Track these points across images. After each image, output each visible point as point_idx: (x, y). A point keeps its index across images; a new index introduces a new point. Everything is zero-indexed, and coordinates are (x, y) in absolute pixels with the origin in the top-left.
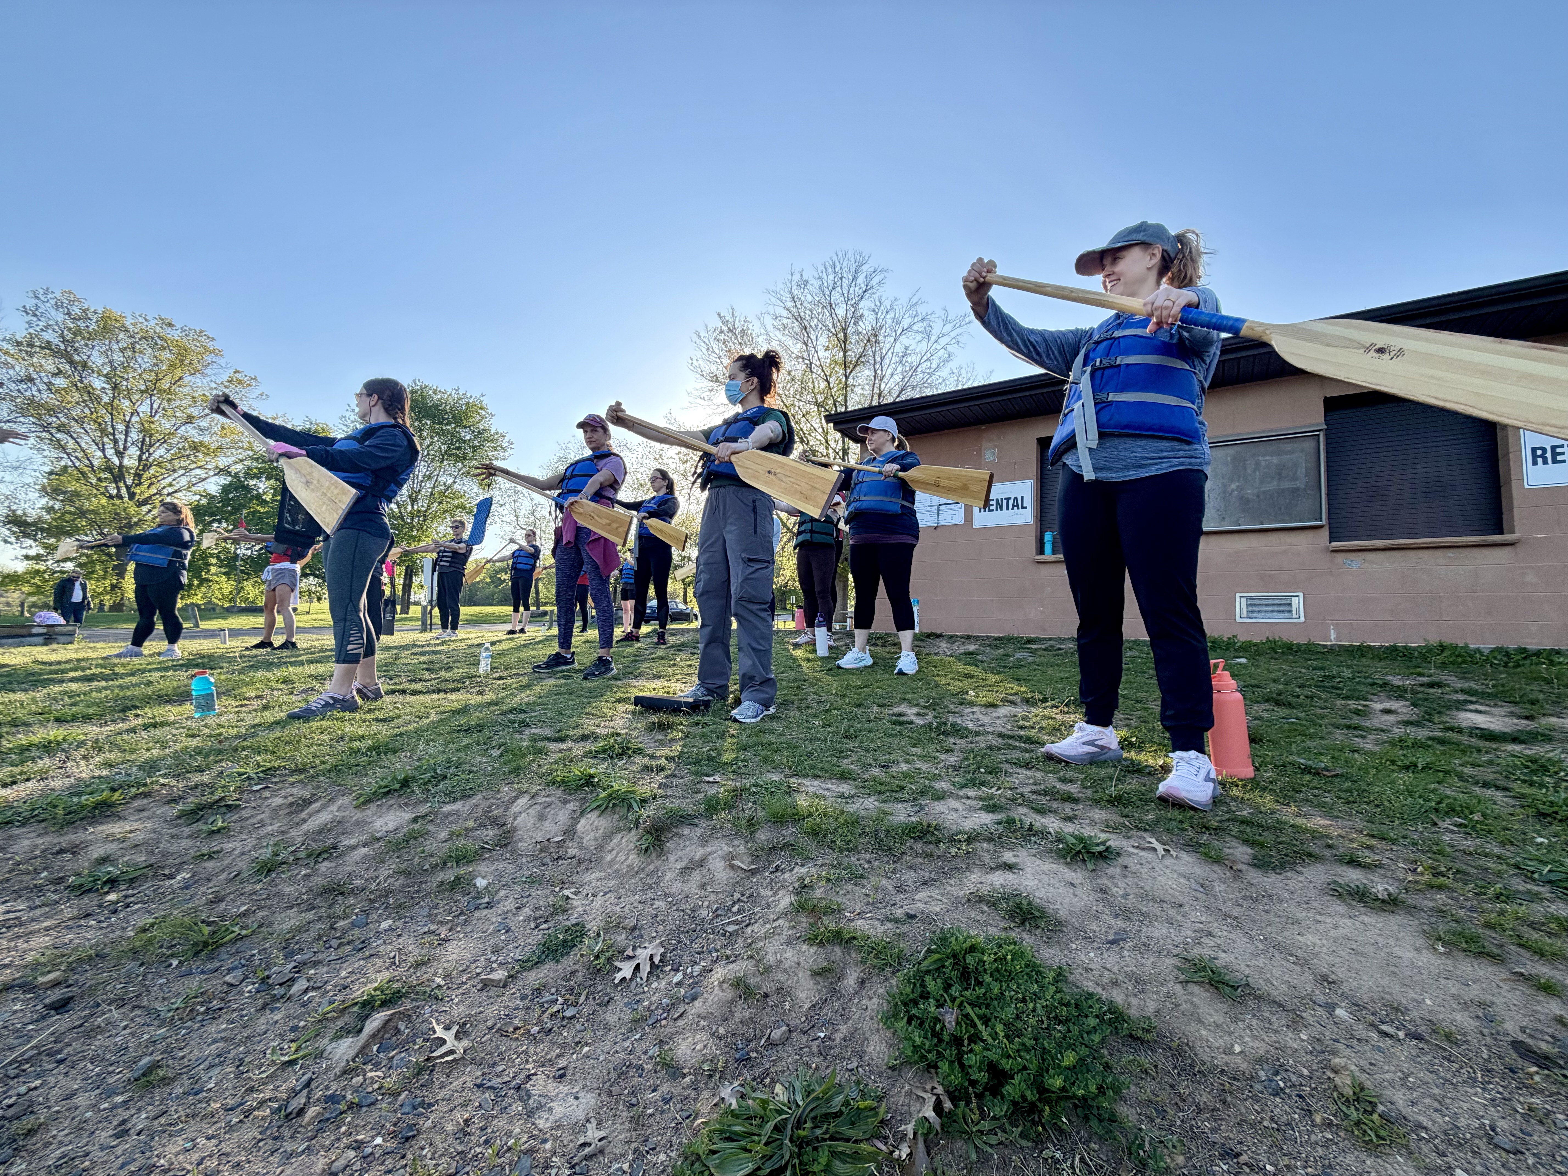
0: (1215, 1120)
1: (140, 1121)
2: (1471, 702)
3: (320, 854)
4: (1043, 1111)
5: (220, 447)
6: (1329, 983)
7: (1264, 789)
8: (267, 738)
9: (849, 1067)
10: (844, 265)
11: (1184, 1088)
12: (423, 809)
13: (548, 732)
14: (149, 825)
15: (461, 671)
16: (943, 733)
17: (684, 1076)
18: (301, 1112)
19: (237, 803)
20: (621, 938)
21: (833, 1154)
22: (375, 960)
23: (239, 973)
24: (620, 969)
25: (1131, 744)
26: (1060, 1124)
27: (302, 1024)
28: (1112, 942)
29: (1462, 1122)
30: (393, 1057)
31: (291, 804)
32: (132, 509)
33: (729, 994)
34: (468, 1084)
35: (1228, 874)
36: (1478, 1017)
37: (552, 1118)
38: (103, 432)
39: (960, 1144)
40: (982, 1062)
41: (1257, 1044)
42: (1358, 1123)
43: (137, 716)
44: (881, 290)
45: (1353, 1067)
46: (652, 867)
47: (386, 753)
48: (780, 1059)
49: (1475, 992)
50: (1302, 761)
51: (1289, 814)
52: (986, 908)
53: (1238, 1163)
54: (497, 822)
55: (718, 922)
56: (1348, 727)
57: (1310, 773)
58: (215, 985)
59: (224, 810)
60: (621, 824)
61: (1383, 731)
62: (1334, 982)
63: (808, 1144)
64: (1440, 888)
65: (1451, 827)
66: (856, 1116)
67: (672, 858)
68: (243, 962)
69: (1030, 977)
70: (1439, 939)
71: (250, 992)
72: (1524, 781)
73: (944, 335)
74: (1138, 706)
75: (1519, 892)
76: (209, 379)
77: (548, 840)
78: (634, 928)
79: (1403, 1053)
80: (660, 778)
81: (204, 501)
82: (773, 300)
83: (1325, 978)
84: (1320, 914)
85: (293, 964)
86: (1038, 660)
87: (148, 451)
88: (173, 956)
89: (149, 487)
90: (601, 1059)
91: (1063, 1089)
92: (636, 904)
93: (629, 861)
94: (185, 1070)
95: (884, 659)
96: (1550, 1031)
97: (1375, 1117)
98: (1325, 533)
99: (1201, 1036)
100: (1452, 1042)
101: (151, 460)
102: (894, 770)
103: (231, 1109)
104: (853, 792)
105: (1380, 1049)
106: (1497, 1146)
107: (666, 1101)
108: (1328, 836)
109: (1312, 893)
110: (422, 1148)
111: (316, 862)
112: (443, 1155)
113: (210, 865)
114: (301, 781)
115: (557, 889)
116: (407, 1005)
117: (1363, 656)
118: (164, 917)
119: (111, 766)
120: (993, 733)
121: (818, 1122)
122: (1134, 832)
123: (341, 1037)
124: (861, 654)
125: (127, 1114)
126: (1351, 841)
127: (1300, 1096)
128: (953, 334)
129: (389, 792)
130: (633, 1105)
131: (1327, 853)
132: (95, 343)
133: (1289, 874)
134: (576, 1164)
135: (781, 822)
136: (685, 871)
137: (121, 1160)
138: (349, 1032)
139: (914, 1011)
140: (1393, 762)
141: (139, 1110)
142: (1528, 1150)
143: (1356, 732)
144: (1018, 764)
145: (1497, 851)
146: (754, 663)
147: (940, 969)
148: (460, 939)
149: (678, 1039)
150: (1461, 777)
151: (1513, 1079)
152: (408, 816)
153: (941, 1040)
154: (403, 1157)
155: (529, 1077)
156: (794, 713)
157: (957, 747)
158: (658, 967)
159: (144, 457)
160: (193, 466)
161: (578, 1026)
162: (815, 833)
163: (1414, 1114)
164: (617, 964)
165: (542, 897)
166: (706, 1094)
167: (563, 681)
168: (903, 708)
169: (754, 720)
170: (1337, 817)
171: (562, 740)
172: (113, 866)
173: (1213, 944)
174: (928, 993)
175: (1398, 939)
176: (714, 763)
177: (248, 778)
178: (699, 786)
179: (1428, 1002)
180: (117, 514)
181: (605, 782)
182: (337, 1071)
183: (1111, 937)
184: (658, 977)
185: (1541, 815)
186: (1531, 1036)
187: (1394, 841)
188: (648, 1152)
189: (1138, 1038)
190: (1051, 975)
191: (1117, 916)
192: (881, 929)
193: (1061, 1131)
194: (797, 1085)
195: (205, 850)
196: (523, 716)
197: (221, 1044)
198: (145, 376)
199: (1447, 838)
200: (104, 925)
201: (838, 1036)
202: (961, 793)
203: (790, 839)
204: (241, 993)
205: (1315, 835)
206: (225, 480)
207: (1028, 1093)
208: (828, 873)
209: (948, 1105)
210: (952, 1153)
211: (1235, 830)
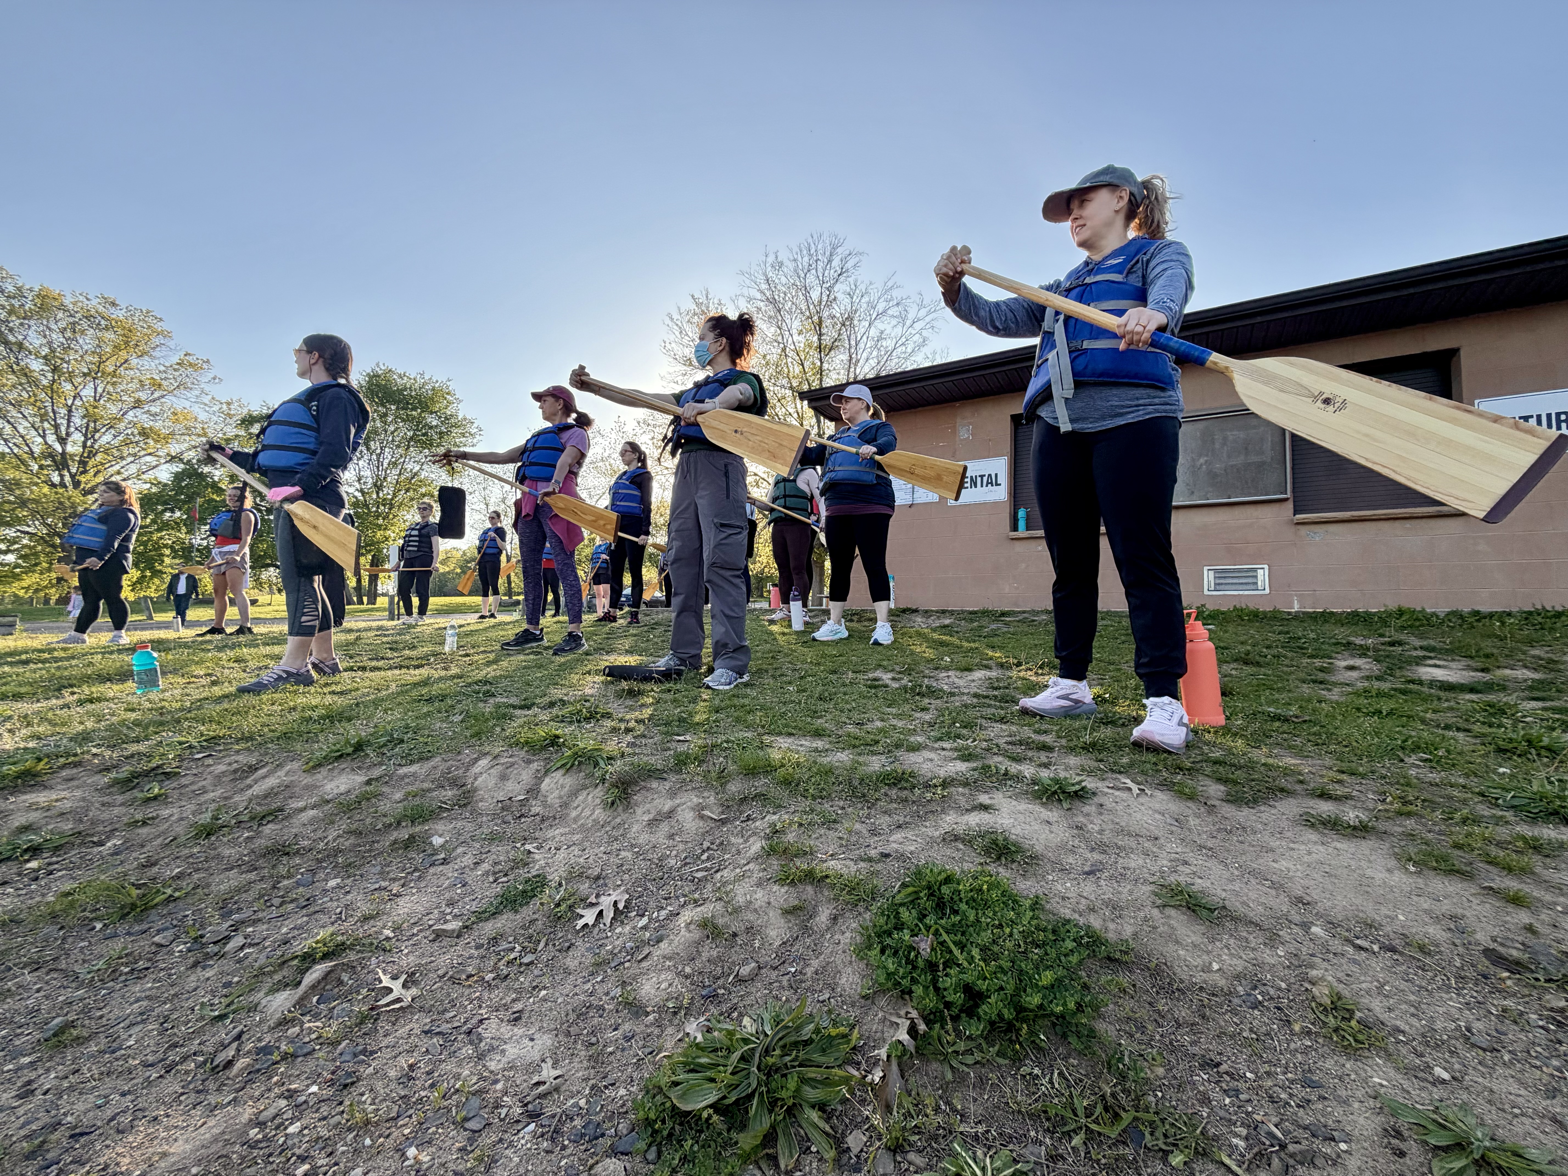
0: (1194, 1034)
1: (49, 1081)
2: (1431, 658)
3: (264, 817)
4: (1020, 1029)
5: (172, 434)
6: (1304, 904)
7: (1236, 734)
8: (213, 710)
9: (821, 998)
10: (820, 247)
11: (1162, 1005)
12: (376, 772)
13: (513, 700)
14: (78, 793)
15: (425, 649)
16: (918, 694)
17: (647, 1014)
18: (229, 1064)
19: (177, 770)
20: (584, 887)
21: (803, 1080)
22: (320, 916)
23: (169, 934)
24: (582, 916)
25: (1105, 700)
26: (1038, 1041)
27: (236, 979)
28: (1088, 873)
29: (1439, 1025)
30: (334, 1008)
31: (235, 771)
32: (77, 497)
33: (696, 934)
34: (415, 1031)
35: (1202, 809)
36: (1449, 929)
37: (504, 1060)
38: (43, 418)
39: (935, 1065)
40: (957, 985)
41: (1235, 961)
42: (1336, 1030)
43: (73, 693)
44: (856, 273)
45: (1330, 978)
46: (618, 820)
47: (340, 721)
48: (749, 994)
49: (1446, 907)
50: (1271, 709)
51: (1260, 755)
52: (961, 846)
53: (1218, 1072)
54: (455, 783)
55: (687, 869)
56: (1314, 682)
57: (1279, 719)
58: (143, 945)
59: (163, 777)
60: (587, 782)
61: (1348, 685)
62: (1308, 904)
63: (776, 1071)
64: (1409, 814)
65: (1417, 762)
66: (828, 1043)
67: (639, 811)
68: (175, 922)
69: (1007, 905)
70: (1410, 859)
71: (181, 951)
72: (1484, 723)
73: (919, 320)
74: (1111, 667)
75: (1483, 816)
76: (157, 362)
77: (510, 799)
78: (598, 878)
79: (1378, 965)
80: (629, 738)
81: (154, 490)
82: (748, 282)
83: (1300, 900)
84: (1294, 842)
85: (231, 923)
86: (1011, 630)
87: (93, 436)
88: (96, 919)
89: (95, 476)
90: (559, 1001)
91: (1041, 1007)
92: (600, 855)
93: (594, 816)
94: (103, 1029)
95: (860, 632)
96: (1520, 939)
97: (1353, 1023)
98: (1290, 505)
99: (1178, 955)
100: (1425, 953)
101: (96, 447)
102: (869, 727)
103: (151, 1065)
104: (827, 747)
105: (1355, 961)
106: (1474, 1045)
107: (628, 1039)
108: (1300, 774)
109: (1285, 824)
110: (362, 1094)
111: (260, 825)
112: (385, 1100)
113: (144, 831)
114: (248, 749)
115: (518, 845)
116: (352, 956)
117: (1326, 621)
118: (89, 881)
119: (39, 738)
120: (968, 693)
121: (786, 1050)
122: (1109, 775)
123: (278, 990)
124: (837, 627)
125: (33, 1075)
126: (1322, 776)
127: (1279, 1008)
128: (928, 319)
129: (341, 756)
130: (593, 1044)
131: (1298, 787)
132: (32, 322)
133: (1262, 808)
134: (529, 1102)
135: (753, 774)
136: (653, 823)
137: (22, 1119)
138: (287, 985)
139: (888, 941)
140: (1359, 710)
141: (48, 1070)
142: (1504, 1048)
143: (1323, 686)
144: (992, 719)
145: (1461, 781)
146: (727, 631)
147: (914, 902)
148: (414, 894)
149: (643, 980)
150: (1423, 721)
151: (1486, 984)
152: (360, 778)
153: (915, 968)
154: (341, 1103)
155: (481, 1021)
156: (768, 681)
157: (933, 706)
158: (622, 913)
159: (89, 443)
160: (143, 453)
161: (536, 972)
162: (786, 782)
163: (1392, 1019)
164: (579, 911)
165: (501, 852)
166: (670, 1030)
167: (532, 657)
168: (878, 674)
169: (727, 687)
170: (1307, 757)
171: (529, 708)
172: (35, 834)
173: (1189, 871)
174: (903, 924)
175: (1370, 861)
176: (685, 724)
177: (190, 747)
178: (669, 745)
179: (1401, 917)
180: (61, 503)
181: (570, 743)
182: (272, 1023)
183: (1087, 869)
184: (622, 922)
185: (1500, 750)
186: (1502, 945)
187: (1363, 776)
188: (606, 1087)
189: (1117, 960)
190: (1028, 903)
191: (1093, 850)
192: (853, 868)
193: (1040, 1049)
194: (766, 1016)
195: (139, 817)
196: (488, 687)
197: (145, 1003)
198: (88, 358)
199: (1413, 772)
200: (24, 892)
201: (809, 971)
202: (936, 745)
203: (763, 790)
204: (171, 953)
205: (1287, 772)
206: (178, 467)
207: (1005, 1012)
208: (801, 818)
209: (922, 1027)
210: (927, 1074)
211: (1208, 770)
